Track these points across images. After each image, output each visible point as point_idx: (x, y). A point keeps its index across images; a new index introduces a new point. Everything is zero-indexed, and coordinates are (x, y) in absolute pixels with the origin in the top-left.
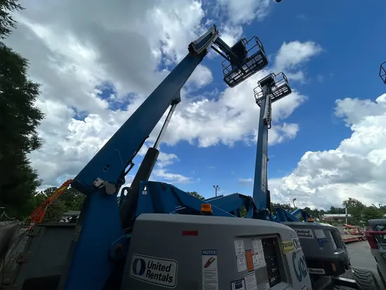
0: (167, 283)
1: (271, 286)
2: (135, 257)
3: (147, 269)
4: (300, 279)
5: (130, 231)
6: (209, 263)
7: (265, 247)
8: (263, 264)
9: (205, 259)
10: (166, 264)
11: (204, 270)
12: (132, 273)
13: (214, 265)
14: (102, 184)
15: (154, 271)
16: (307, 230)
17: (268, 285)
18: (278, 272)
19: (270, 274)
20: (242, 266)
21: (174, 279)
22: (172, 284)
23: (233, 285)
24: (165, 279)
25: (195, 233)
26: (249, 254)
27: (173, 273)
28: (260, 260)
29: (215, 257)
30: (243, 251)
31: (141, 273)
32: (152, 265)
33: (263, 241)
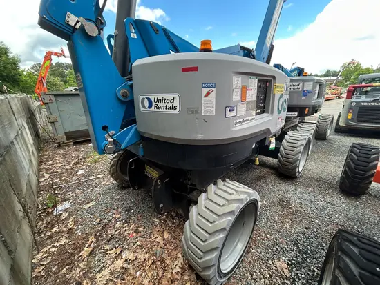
0: (173, 110)
1: (256, 114)
2: (141, 98)
3: (154, 104)
4: (279, 112)
5: (131, 79)
6: (208, 94)
7: (259, 87)
8: (255, 98)
9: (205, 91)
10: (170, 97)
11: (203, 98)
12: (142, 109)
13: (213, 96)
14: (78, 22)
15: (160, 104)
16: (297, 84)
17: (254, 113)
18: (264, 107)
19: (258, 108)
20: (236, 97)
21: (178, 108)
22: (177, 110)
23: (228, 109)
24: (170, 108)
25: (195, 69)
26: (244, 89)
27: (176, 103)
28: (252, 95)
29: (214, 89)
30: (240, 85)
31: (150, 107)
32: (158, 100)
33: (259, 81)
